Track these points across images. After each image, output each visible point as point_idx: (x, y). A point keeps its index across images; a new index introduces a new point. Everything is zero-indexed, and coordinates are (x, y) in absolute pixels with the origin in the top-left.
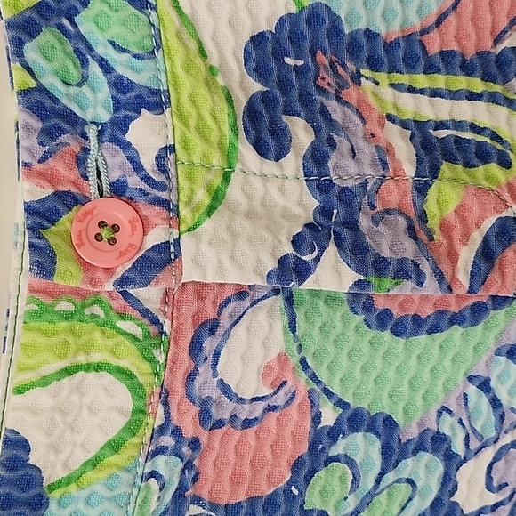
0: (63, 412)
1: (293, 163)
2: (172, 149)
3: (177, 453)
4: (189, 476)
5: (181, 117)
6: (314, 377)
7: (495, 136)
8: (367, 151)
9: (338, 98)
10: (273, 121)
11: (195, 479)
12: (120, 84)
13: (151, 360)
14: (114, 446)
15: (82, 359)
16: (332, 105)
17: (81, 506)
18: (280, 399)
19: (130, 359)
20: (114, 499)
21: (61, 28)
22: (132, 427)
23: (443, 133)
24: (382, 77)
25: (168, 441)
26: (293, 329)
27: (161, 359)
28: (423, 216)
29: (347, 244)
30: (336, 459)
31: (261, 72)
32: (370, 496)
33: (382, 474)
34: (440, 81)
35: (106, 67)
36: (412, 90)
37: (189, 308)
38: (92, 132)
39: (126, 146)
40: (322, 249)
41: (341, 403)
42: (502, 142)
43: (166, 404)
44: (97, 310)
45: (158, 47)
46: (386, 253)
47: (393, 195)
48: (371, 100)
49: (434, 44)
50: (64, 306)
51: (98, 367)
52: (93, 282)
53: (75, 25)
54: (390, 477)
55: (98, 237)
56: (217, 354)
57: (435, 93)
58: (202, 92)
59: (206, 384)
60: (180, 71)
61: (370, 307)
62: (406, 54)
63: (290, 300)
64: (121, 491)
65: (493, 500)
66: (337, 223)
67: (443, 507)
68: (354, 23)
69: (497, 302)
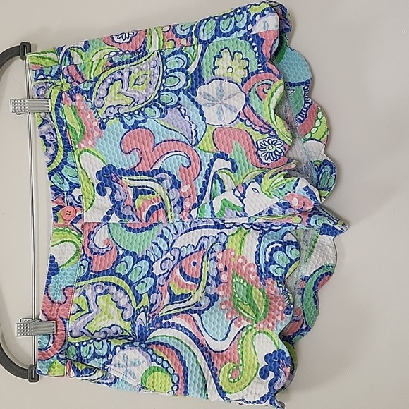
0: (62, 250)
1: (107, 196)
2: (82, 195)
3: (86, 260)
4: (90, 266)
5: (83, 189)
6: (116, 243)
7: (151, 188)
8: (123, 193)
9: (117, 183)
10: (103, 188)
11: (92, 266)
12: (70, 183)
13: (79, 239)
14: (73, 258)
15: (65, 239)
17: (66, 271)
18: (109, 248)
19: (75, 239)
20: (73, 270)
21: (58, 173)
22: (76, 254)
23: (140, 189)
24: (126, 177)
26: (110, 232)
27: (82, 240)
28: (135, 206)
29: (117, 213)
30: (123, 262)
31: (100, 179)
32: (132, 270)
33: (133, 265)
34: (139, 177)
35: (67, 179)
36: (133, 180)
37: (87, 228)
38: (65, 193)
39: (72, 195)
40: (112, 214)
41: (123, 249)
42: (153, 189)
43: (83, 249)
44: (68, 229)
45: (78, 175)
46: (126, 214)
48: (124, 182)
49: (137, 170)
50: (61, 228)
51: (68, 241)
52: (66, 223)
53: (61, 172)
54: (135, 266)
55: (67, 214)
56: (94, 238)
57: (138, 180)
58: (87, 183)
59: (92, 245)
60: (82, 180)
61: (126, 227)
62: (131, 172)
63: (109, 226)
64: (75, 268)
65: (163, 272)
66: (116, 208)
67: (150, 274)
68: (118, 167)
69: (155, 224)
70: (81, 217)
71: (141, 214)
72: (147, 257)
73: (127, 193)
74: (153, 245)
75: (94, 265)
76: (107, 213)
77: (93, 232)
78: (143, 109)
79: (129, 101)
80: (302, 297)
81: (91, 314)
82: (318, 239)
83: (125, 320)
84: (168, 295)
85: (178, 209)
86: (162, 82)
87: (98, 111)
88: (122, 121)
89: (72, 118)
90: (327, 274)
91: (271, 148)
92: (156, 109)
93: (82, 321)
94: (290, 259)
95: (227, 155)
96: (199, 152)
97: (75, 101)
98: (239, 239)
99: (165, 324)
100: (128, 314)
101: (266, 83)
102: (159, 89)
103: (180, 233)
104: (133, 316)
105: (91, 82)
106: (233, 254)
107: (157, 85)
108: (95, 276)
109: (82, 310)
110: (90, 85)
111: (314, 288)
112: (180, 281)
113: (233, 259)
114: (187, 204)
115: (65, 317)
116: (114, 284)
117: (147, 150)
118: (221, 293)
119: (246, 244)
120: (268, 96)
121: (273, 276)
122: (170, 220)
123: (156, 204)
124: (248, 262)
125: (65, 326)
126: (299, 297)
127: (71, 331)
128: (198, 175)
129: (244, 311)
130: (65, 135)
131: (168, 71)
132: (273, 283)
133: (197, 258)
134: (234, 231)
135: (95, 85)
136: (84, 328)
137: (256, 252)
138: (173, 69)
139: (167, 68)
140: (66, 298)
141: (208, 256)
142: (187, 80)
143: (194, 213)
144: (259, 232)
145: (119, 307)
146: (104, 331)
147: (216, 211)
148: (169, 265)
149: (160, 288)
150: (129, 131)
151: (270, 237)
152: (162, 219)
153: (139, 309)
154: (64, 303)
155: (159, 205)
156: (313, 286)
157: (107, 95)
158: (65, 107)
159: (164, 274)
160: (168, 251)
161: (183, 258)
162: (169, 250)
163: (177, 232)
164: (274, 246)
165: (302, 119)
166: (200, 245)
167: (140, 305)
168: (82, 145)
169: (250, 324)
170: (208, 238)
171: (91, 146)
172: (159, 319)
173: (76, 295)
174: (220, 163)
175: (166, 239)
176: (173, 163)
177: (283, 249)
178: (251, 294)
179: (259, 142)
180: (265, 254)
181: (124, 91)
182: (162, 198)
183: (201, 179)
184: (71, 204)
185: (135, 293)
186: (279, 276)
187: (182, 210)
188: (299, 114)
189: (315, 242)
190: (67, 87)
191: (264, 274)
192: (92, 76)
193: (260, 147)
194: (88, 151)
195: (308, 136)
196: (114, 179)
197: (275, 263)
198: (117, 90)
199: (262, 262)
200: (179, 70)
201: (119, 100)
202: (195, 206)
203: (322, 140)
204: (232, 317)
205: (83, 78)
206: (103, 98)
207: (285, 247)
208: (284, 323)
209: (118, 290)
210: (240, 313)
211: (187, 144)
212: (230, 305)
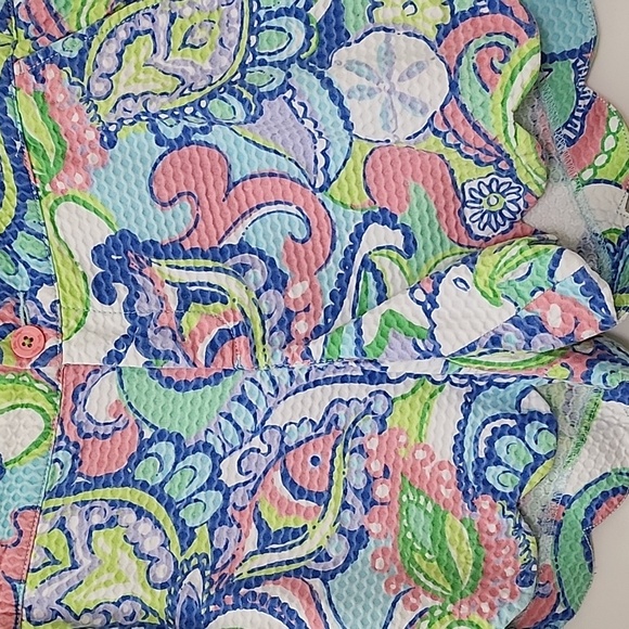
0: (11, 427)
1: (118, 305)
2: (59, 301)
3: (67, 449)
4: (77, 462)
5: (62, 286)
6: (136, 412)
7: (220, 288)
8: (154, 299)
9: (141, 273)
10: (108, 286)
11: (80, 464)
12: (33, 273)
13: (53, 403)
14: (37, 444)
15: (19, 402)
16: (138, 276)
17: (21, 474)
18: (120, 424)
19: (42, 402)
21: (5, 249)
22: (45, 436)
23: (194, 288)
24: (162, 262)
25: (63, 443)
26: (123, 388)
27: (58, 403)
28: (181, 329)
29: (140, 344)
30: (151, 455)
31: (100, 264)
32: (171, 475)
33: (176, 463)
34: (191, 263)
35: (26, 265)
36: (178, 267)
37: (71, 377)
38: (21, 295)
39: (37, 301)
40: (128, 347)
41: (152, 426)
42: (224, 291)
43: (61, 425)
44: (25, 378)
45: (50, 255)
46: (159, 348)
47: (165, 320)
48: (157, 273)
49: (187, 245)
50: (10, 376)
51: (27, 406)
52: (21, 365)
53: (11, 247)
54: (181, 465)
55: (24, 344)
56: (85, 401)
57: (188, 269)
58: (71, 274)
59: (80, 416)
60: (60, 266)
61: (159, 376)
62: (174, 250)
63: (120, 373)
64: (41, 466)
65: (244, 479)
66: (138, 334)
67: (214, 482)
68: (144, 236)
69: (227, 372)
70: (55, 351)
71: (194, 349)
72: (206, 446)
73: (163, 300)
74: (222, 420)
75: (87, 460)
76: (116, 344)
77: (84, 386)
78: (203, 103)
79: (170, 84)
80: (556, 541)
81: (77, 571)
82: (599, 411)
83: (155, 587)
84: (254, 532)
85: (279, 338)
86: (249, 42)
87: (96, 107)
88: (155, 129)
89: (36, 120)
90: (615, 491)
91: (493, 201)
92: (234, 101)
93: (55, 586)
94: (536, 455)
95: (394, 217)
96: (330, 205)
97: (43, 81)
98: (419, 406)
99: (244, 599)
100: (162, 572)
101: (497, 44)
102: (244, 61)
103: (283, 392)
104: (174, 578)
105: (82, 37)
106: (403, 439)
107: (238, 49)
108: (87, 487)
109: (56, 562)
110: (79, 44)
111: (584, 523)
112: (282, 498)
113: (403, 452)
114: (301, 327)
115: (15, 577)
116: (131, 505)
117: (213, 197)
118: (374, 528)
119: (433, 419)
120: (502, 80)
121: (494, 491)
122: (262, 363)
123: (231, 325)
124: (438, 459)
125: (16, 597)
126: (547, 541)
127: (30, 608)
128: (327, 262)
129: (426, 576)
130: (20, 160)
131: (262, 13)
132: (493, 507)
133: (321, 448)
134: (407, 387)
135: (90, 46)
136: (59, 602)
137: (456, 437)
138: (275, 9)
139: (259, 8)
140: (21, 533)
141: (346, 444)
142: (309, 37)
143: (316, 347)
144: (464, 391)
145: (142, 556)
146: (105, 612)
147: (368, 339)
148: (256, 464)
149: (236, 514)
150: (170, 151)
151: (489, 402)
152: (243, 359)
153: (188, 562)
154: (14, 545)
155: (236, 327)
156: (582, 517)
157: (119, 68)
158: (20, 95)
159: (245, 484)
160: (254, 433)
161: (288, 449)
162: (259, 430)
163: (277, 391)
164: (497, 424)
165: (573, 136)
166: (327, 419)
167: (190, 552)
168: (61, 186)
169: (438, 603)
170: (348, 403)
171: (81, 187)
172: (233, 587)
173: (43, 527)
174: (377, 235)
175: (250, 406)
176: (270, 232)
177: (519, 432)
178: (443, 533)
179: (466, 188)
180: (476, 440)
181: (159, 59)
182: (243, 311)
183: (334, 268)
184: (34, 321)
185: (180, 525)
186: (508, 491)
187: (289, 339)
188: (565, 126)
189: (592, 416)
190: (24, 49)
191: (472, 485)
192: (84, 24)
193: (468, 198)
194: (74, 199)
195: (588, 175)
196: (135, 265)
197: (498, 462)
198: (142, 57)
199: (469, 458)
200: (287, 11)
201: (146, 81)
202: (317, 331)
203: (621, 180)
204: (398, 589)
205: (61, 28)
206: (109, 76)
207: (522, 427)
208: (515, 605)
209: (139, 518)
210: (418, 581)
211: (304, 186)
212: (394, 559)
